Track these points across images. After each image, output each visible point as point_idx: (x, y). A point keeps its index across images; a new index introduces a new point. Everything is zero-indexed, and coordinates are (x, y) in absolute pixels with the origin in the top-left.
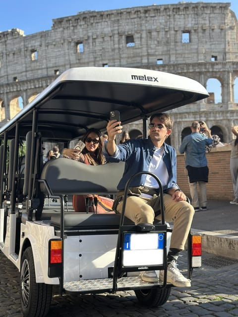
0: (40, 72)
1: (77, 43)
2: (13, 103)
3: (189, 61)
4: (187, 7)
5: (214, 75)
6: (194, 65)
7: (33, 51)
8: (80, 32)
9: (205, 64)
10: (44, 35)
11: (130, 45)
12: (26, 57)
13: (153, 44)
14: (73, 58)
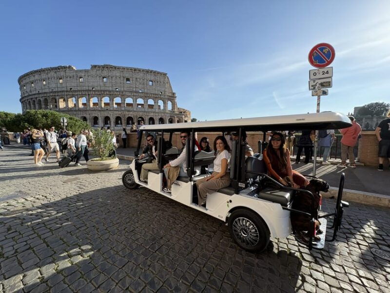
0: (84, 87)
1: (103, 78)
2: (70, 100)
3: (152, 92)
4: (151, 72)
5: (161, 99)
6: (154, 94)
7: (81, 78)
8: (105, 73)
9: (158, 94)
10: (86, 71)
11: (127, 82)
12: (77, 80)
13: (138, 84)
14: (102, 84)
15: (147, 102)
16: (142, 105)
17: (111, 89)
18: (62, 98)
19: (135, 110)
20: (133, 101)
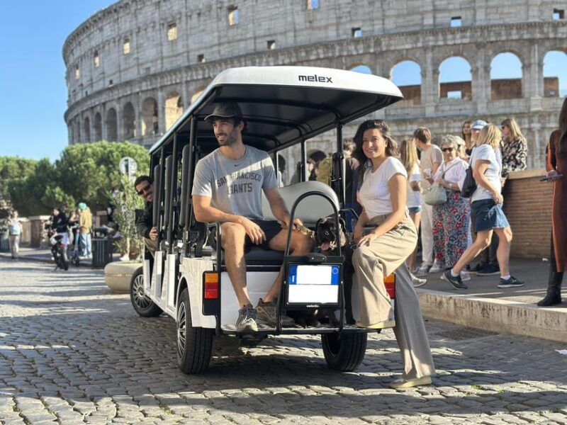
0: (242, 44)
3: (509, 20)
5: (557, 45)
6: (519, 27)
7: (232, 9)
9: (540, 25)
12: (219, 19)
14: (300, 20)
15: (487, 69)
16: (464, 86)
17: (332, 34)
18: (173, 94)
19: (430, 111)
20: (424, 75)
